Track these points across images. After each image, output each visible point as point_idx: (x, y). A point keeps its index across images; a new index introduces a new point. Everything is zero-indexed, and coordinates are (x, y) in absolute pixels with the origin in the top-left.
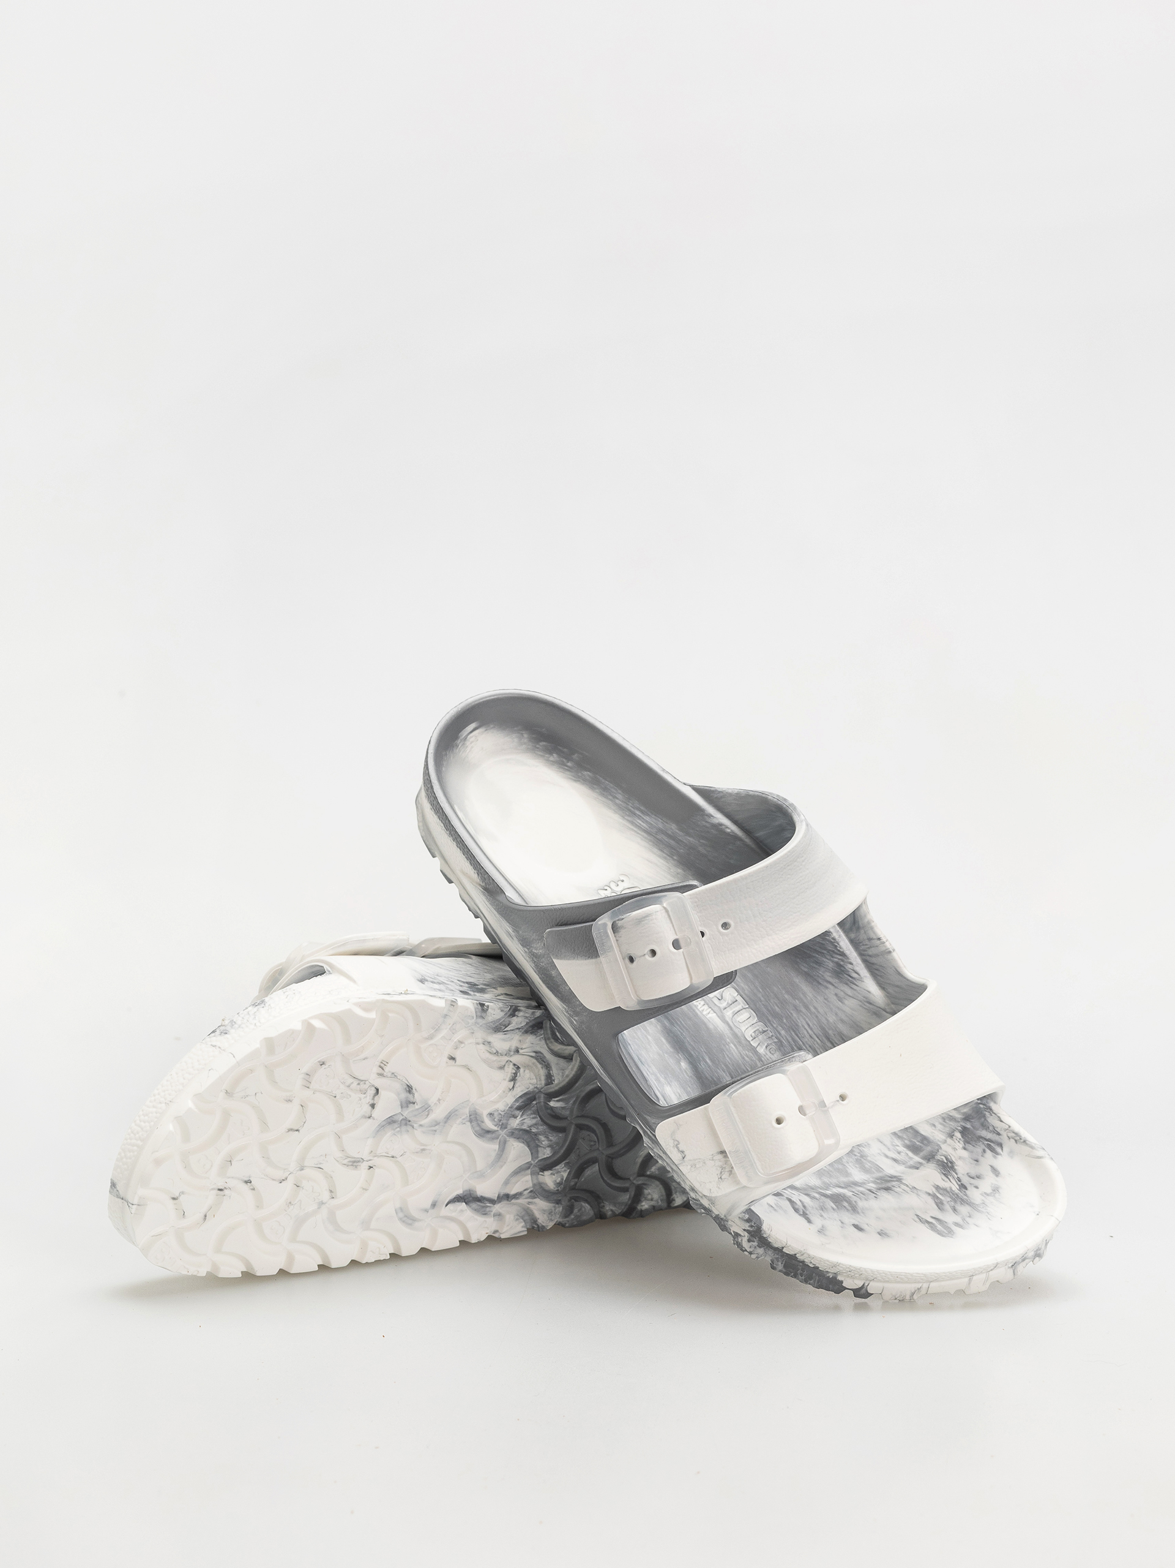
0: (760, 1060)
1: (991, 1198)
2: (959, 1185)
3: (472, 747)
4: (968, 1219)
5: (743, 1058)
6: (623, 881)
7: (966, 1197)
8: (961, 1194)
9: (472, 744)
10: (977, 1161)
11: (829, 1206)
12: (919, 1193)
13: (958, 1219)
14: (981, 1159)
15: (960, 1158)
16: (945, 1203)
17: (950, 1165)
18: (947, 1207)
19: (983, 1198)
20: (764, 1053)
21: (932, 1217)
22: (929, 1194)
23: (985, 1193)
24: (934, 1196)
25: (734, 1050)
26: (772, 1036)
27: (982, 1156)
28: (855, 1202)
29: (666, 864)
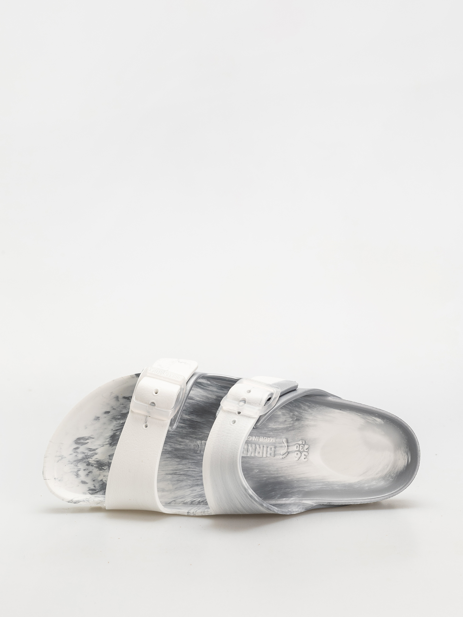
0: (196, 438)
1: (76, 470)
2: (90, 463)
3: (403, 455)
4: (75, 454)
5: (201, 433)
6: (305, 458)
7: (84, 461)
8: (86, 460)
9: (404, 456)
10: (94, 481)
11: (124, 410)
12: (100, 446)
13: (78, 451)
14: (93, 483)
15: (100, 475)
16: (89, 452)
17: (100, 468)
18: (86, 451)
19: (79, 468)
20: (197, 442)
21: (88, 443)
22: (96, 449)
23: (79, 470)
24: (94, 450)
25: (207, 432)
26: (201, 452)
27: (94, 484)
28: (117, 421)
29: (296, 477)
